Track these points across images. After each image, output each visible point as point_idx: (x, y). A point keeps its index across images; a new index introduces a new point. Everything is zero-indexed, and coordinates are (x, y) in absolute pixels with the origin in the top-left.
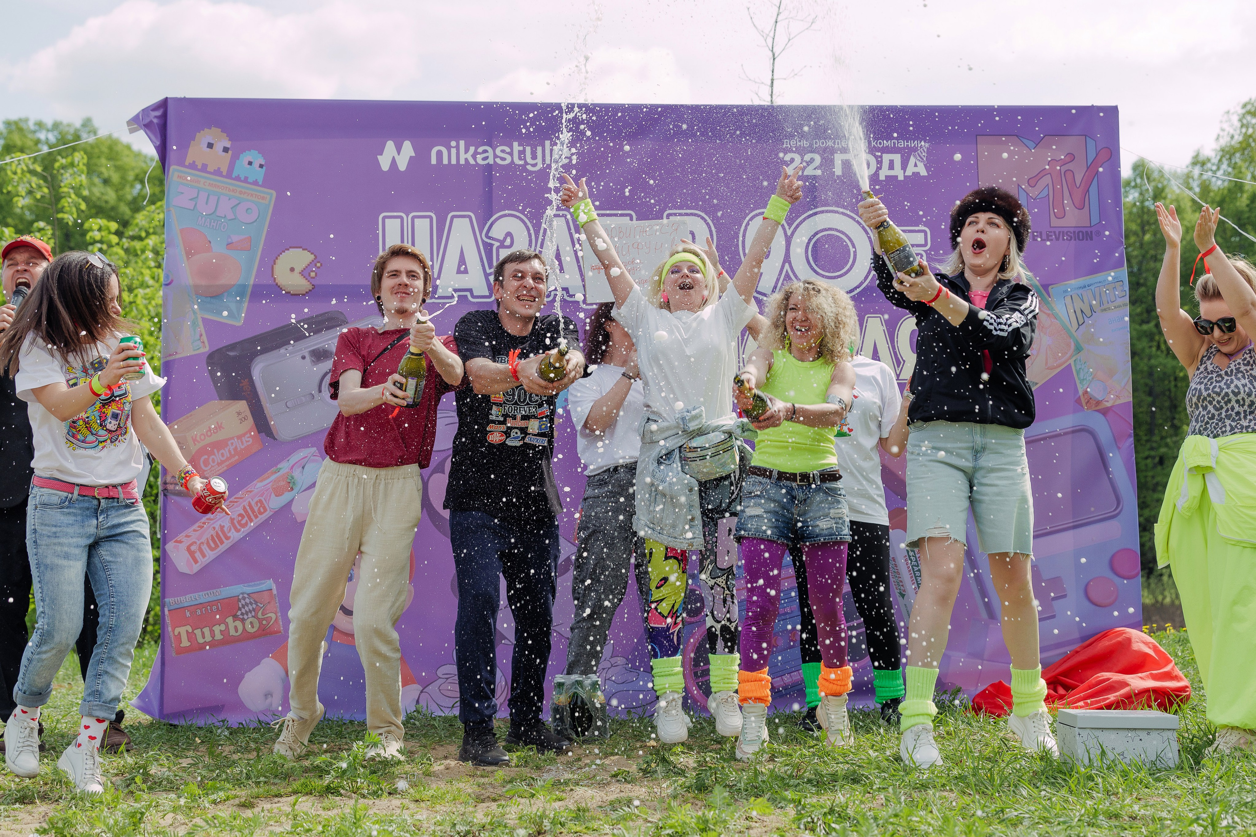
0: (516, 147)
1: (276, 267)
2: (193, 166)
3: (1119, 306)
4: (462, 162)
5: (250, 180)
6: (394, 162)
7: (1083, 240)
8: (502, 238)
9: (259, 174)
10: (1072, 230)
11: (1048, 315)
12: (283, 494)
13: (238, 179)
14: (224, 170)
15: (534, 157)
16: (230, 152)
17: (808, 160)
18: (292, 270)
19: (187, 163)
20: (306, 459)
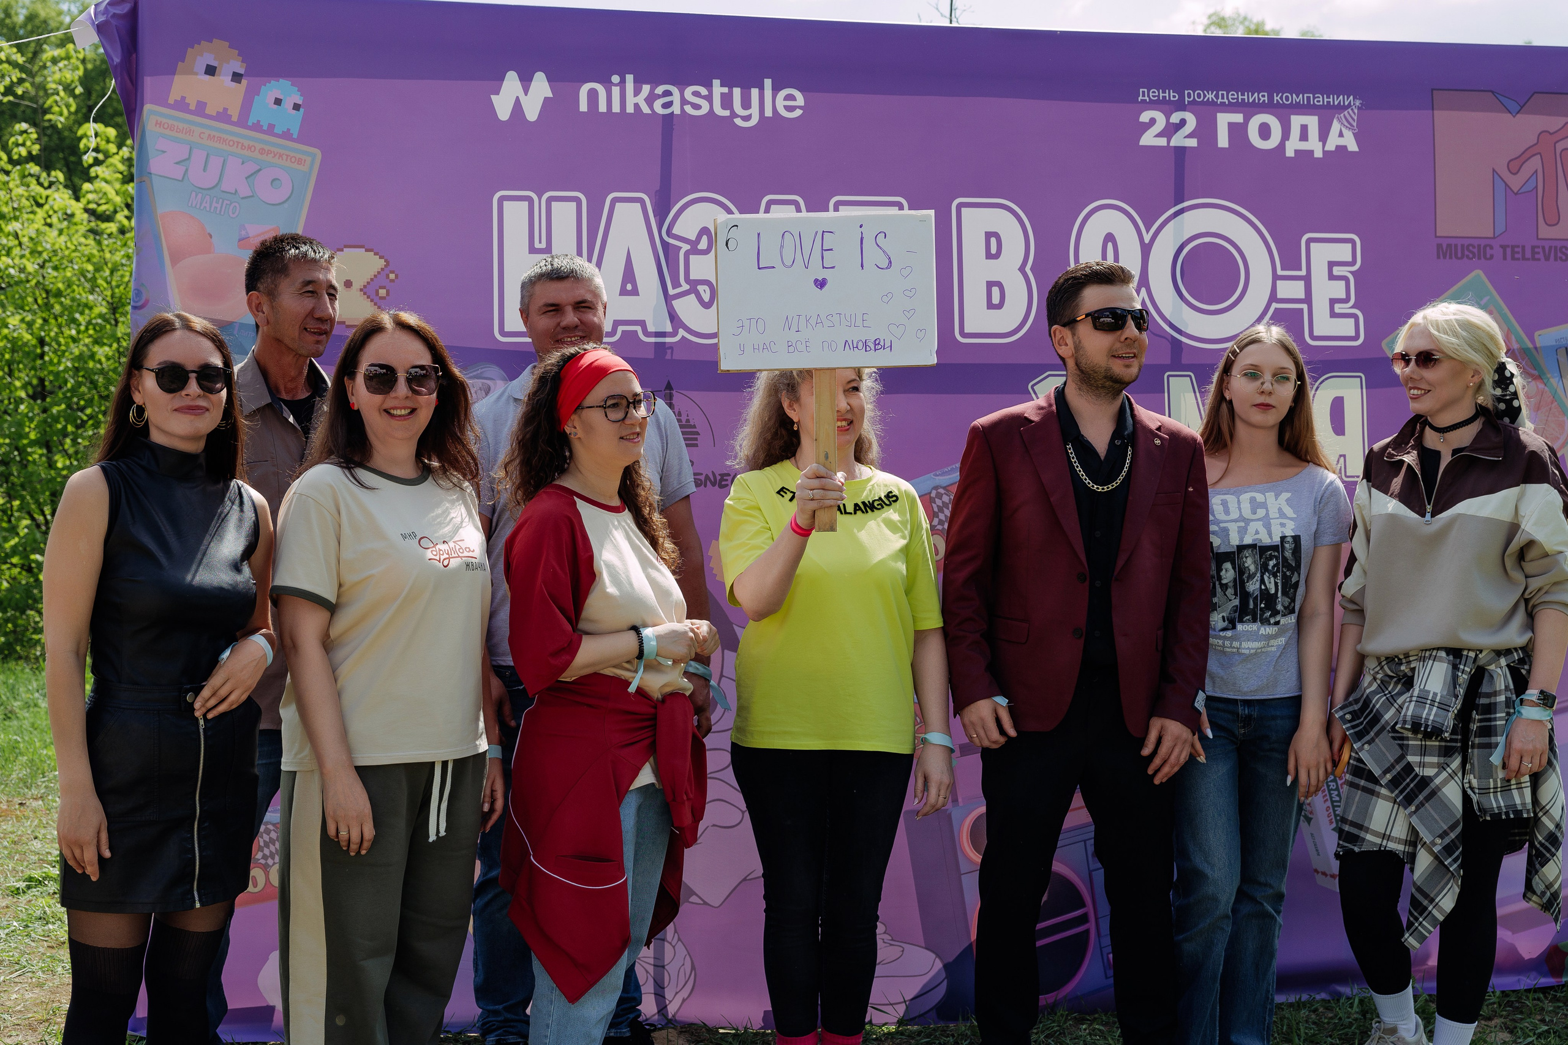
0: (718, 89)
2: (181, 105)
4: (630, 109)
5: (278, 130)
6: (518, 105)
8: (693, 238)
9: (293, 121)
13: (257, 127)
14: (234, 113)
15: (746, 104)
19: (171, 101)
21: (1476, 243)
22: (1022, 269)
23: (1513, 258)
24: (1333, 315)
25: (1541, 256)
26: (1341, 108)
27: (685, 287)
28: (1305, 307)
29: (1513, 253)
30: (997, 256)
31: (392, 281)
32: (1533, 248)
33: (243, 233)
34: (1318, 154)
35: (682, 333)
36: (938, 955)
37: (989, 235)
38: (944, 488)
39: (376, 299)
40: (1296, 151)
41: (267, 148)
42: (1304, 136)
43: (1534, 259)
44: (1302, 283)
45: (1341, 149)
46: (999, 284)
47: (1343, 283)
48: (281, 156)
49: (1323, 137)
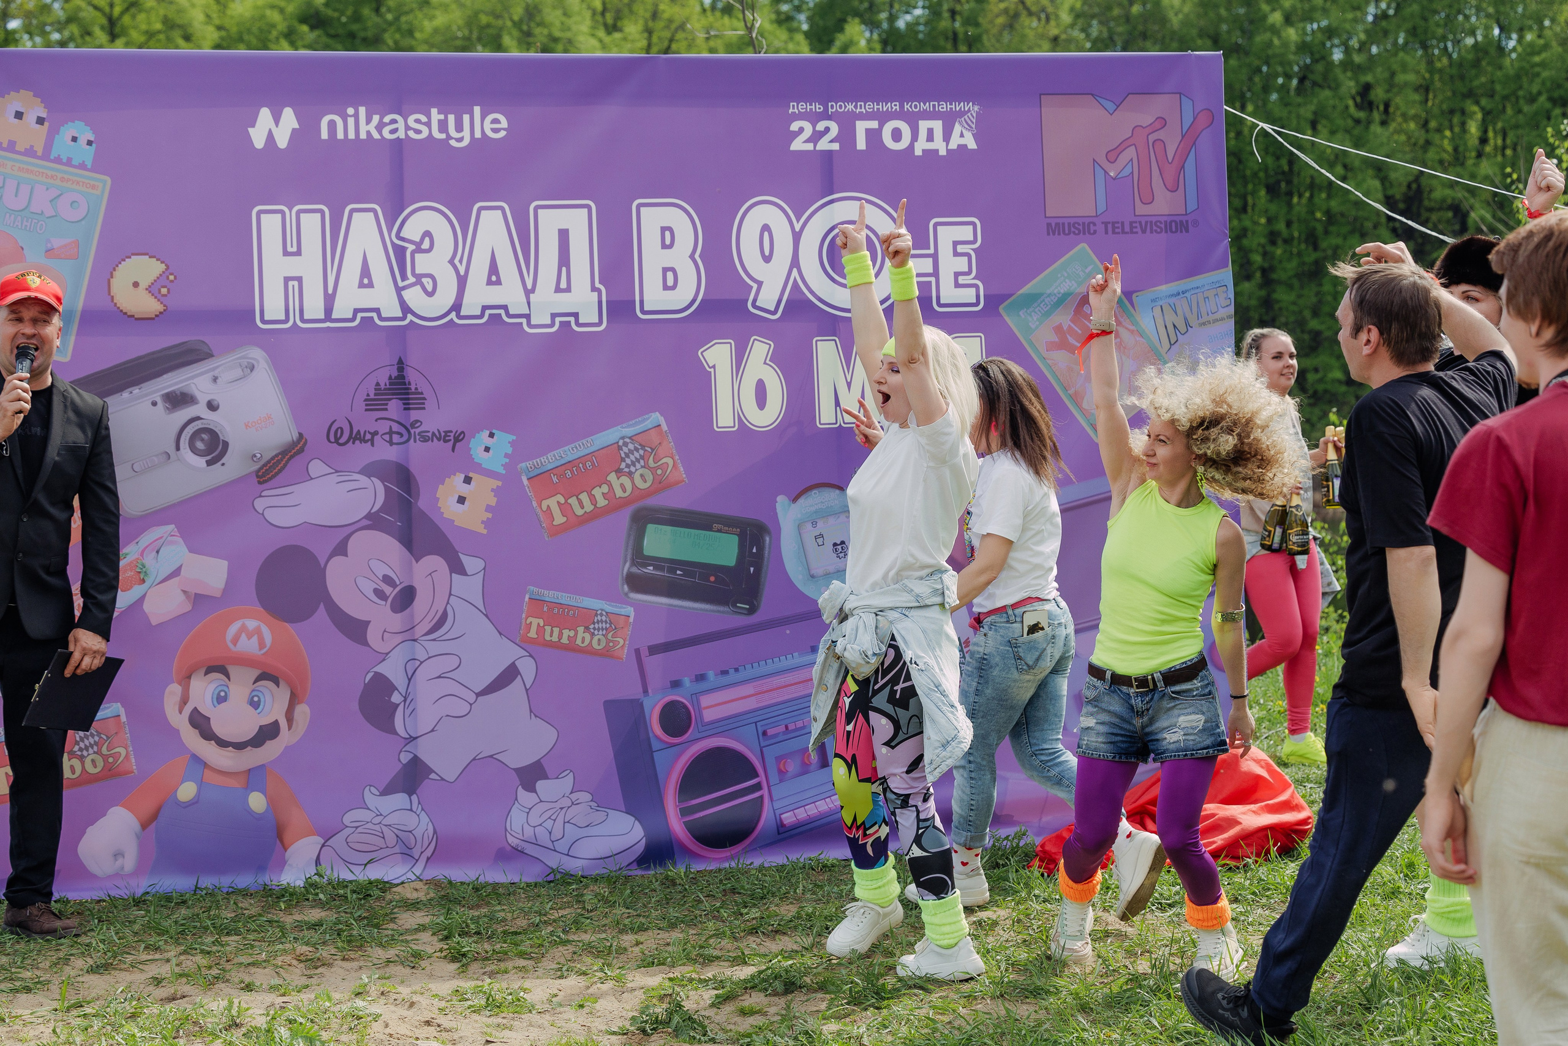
0: (436, 115)
1: (115, 282)
3: (1222, 319)
4: (363, 136)
5: (75, 162)
6: (270, 136)
7: (1176, 231)
8: (417, 239)
9: (87, 155)
10: (1162, 219)
11: (1132, 332)
12: (131, 587)
13: (58, 160)
15: (459, 128)
16: (46, 124)
17: (822, 129)
18: (136, 285)
20: (162, 541)
21: (1080, 221)
22: (692, 257)
23: (1114, 232)
24: (957, 285)
25: (1139, 230)
26: (962, 114)
27: (412, 280)
28: (933, 279)
29: (1114, 228)
30: (671, 246)
31: (172, 281)
32: (1131, 223)
33: (49, 245)
34: (943, 152)
35: (410, 317)
36: (636, 819)
37: (663, 229)
38: (630, 438)
39: (159, 296)
40: (923, 151)
41: (66, 176)
42: (930, 137)
43: (1132, 232)
44: (931, 260)
45: (962, 148)
46: (673, 270)
47: (966, 258)
48: (78, 183)
49: (947, 138)
